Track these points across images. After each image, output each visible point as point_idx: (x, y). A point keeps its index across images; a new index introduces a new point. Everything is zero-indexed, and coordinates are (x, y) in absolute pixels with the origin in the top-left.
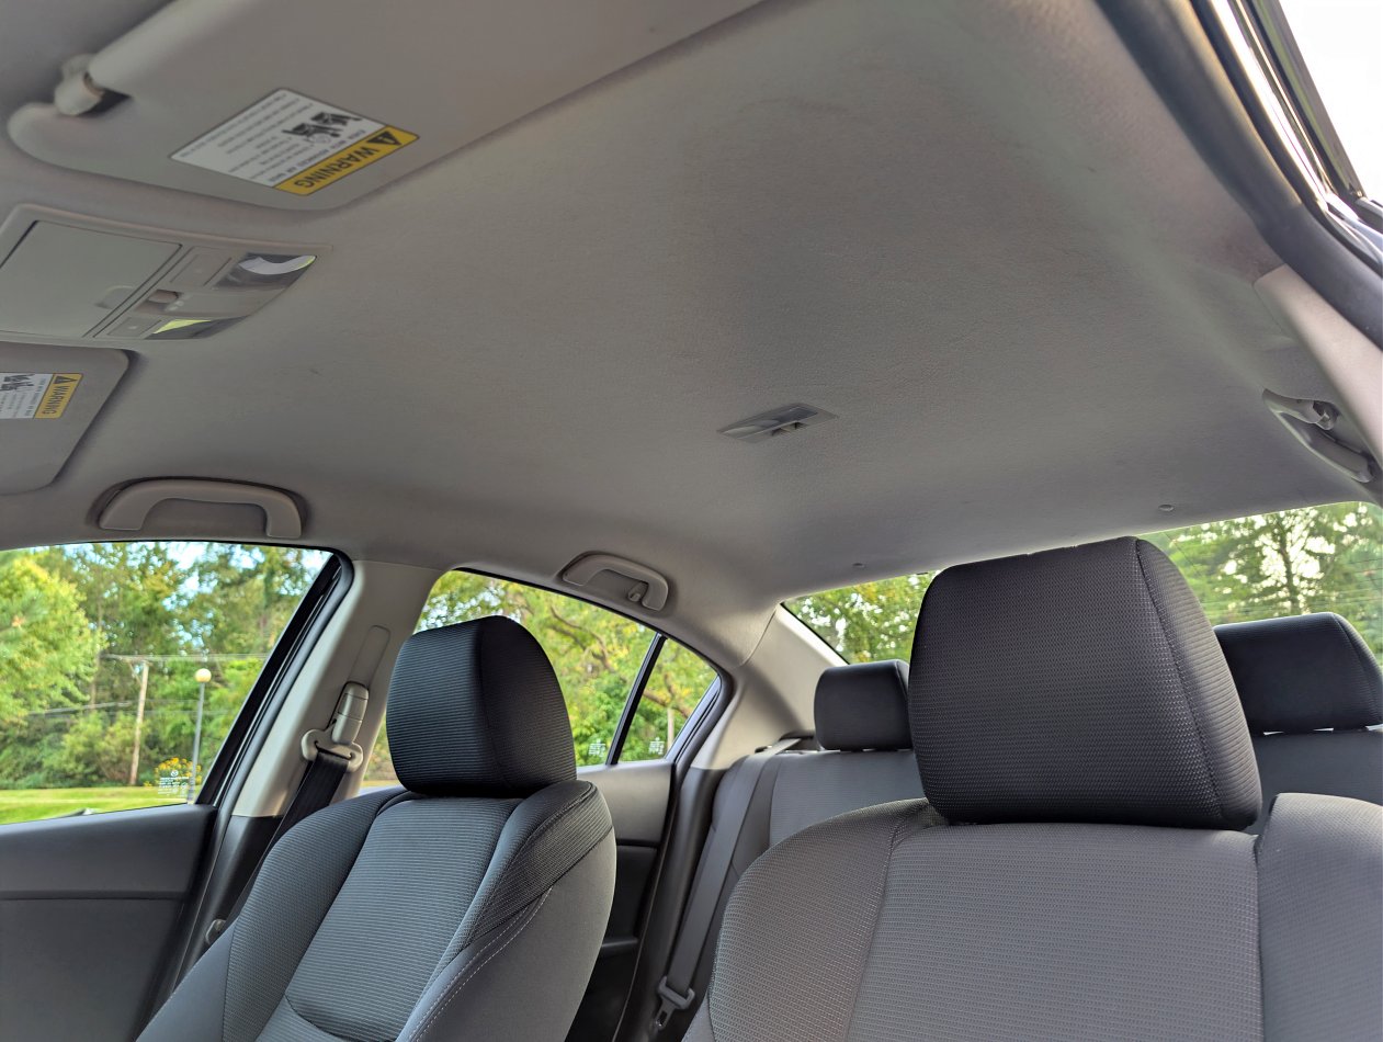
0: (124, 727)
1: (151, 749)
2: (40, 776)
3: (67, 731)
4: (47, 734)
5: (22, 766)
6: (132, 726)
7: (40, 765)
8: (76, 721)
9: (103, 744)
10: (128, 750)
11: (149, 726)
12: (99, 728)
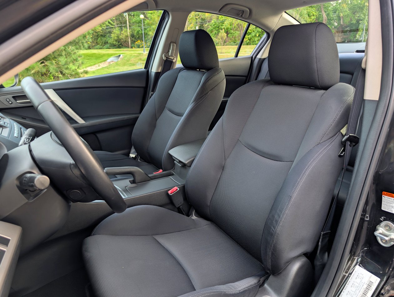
0: (125, 32)
1: (133, 38)
2: (108, 45)
3: (112, 33)
4: (107, 34)
5: (103, 43)
6: (127, 32)
7: (107, 42)
8: (113, 30)
9: (121, 37)
10: (127, 38)
11: (131, 31)
12: (119, 32)
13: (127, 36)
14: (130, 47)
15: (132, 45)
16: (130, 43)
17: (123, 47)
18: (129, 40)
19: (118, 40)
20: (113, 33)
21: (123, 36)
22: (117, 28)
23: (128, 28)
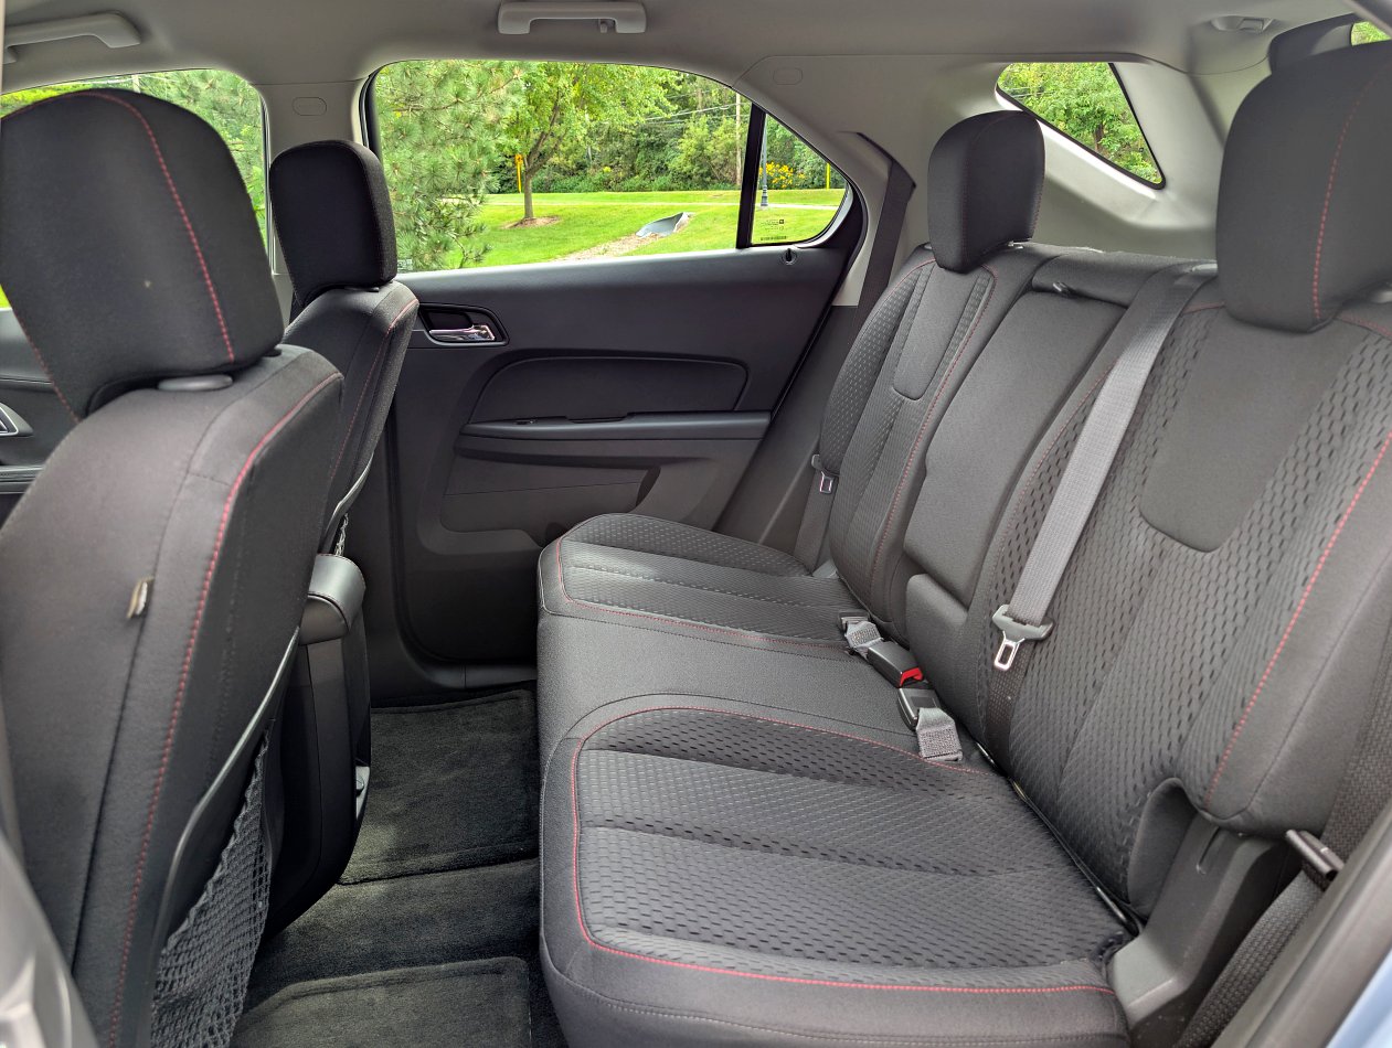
13: (732, 147)
16: (739, 169)
17: (712, 184)
18: (739, 160)
19: (700, 157)
20: (685, 135)
21: (718, 146)
22: (703, 119)
23: (738, 118)
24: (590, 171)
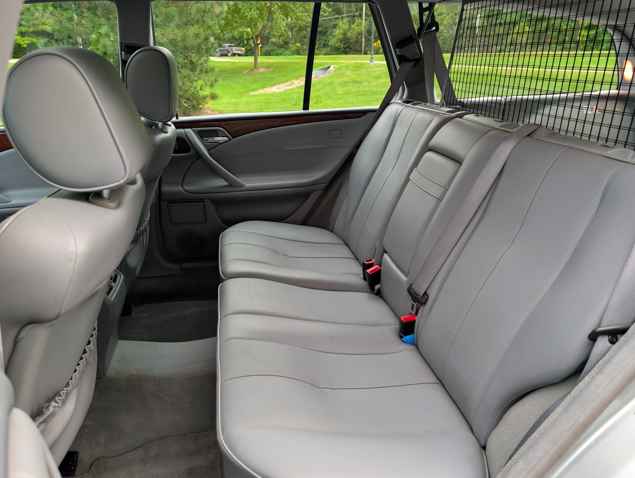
13: (360, 34)
14: (363, 52)
15: (368, 49)
16: (363, 45)
17: (350, 52)
18: (364, 40)
19: (345, 40)
20: (337, 28)
21: (354, 33)
22: (346, 20)
23: (364, 19)
24: (291, 45)
